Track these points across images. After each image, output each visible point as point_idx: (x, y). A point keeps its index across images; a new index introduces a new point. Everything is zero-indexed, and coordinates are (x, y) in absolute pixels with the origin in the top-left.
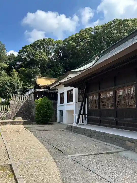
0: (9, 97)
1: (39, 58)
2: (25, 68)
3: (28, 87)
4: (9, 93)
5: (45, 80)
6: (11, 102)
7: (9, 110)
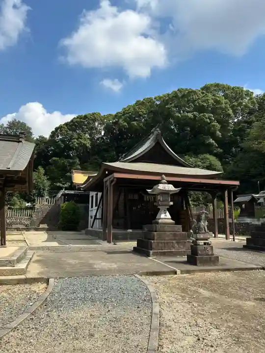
0: (34, 201)
1: (77, 144)
2: (58, 158)
3: (61, 185)
4: (33, 196)
5: (83, 175)
6: (36, 206)
7: (34, 216)
